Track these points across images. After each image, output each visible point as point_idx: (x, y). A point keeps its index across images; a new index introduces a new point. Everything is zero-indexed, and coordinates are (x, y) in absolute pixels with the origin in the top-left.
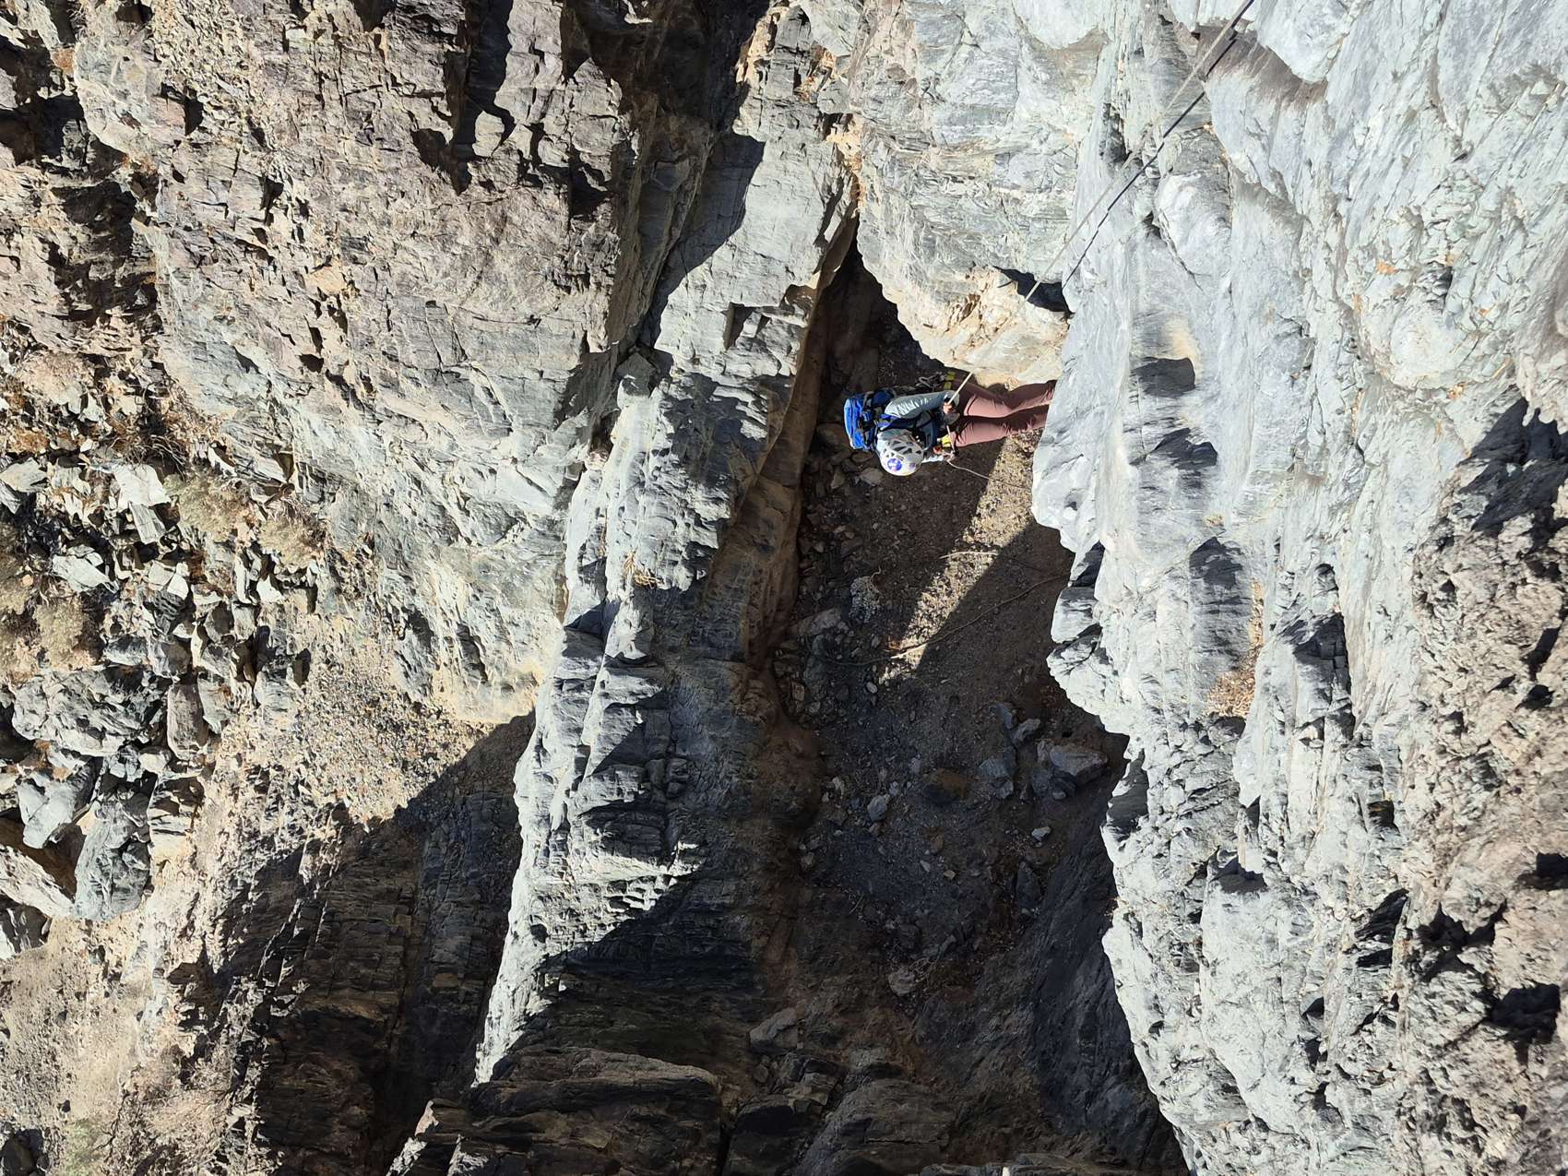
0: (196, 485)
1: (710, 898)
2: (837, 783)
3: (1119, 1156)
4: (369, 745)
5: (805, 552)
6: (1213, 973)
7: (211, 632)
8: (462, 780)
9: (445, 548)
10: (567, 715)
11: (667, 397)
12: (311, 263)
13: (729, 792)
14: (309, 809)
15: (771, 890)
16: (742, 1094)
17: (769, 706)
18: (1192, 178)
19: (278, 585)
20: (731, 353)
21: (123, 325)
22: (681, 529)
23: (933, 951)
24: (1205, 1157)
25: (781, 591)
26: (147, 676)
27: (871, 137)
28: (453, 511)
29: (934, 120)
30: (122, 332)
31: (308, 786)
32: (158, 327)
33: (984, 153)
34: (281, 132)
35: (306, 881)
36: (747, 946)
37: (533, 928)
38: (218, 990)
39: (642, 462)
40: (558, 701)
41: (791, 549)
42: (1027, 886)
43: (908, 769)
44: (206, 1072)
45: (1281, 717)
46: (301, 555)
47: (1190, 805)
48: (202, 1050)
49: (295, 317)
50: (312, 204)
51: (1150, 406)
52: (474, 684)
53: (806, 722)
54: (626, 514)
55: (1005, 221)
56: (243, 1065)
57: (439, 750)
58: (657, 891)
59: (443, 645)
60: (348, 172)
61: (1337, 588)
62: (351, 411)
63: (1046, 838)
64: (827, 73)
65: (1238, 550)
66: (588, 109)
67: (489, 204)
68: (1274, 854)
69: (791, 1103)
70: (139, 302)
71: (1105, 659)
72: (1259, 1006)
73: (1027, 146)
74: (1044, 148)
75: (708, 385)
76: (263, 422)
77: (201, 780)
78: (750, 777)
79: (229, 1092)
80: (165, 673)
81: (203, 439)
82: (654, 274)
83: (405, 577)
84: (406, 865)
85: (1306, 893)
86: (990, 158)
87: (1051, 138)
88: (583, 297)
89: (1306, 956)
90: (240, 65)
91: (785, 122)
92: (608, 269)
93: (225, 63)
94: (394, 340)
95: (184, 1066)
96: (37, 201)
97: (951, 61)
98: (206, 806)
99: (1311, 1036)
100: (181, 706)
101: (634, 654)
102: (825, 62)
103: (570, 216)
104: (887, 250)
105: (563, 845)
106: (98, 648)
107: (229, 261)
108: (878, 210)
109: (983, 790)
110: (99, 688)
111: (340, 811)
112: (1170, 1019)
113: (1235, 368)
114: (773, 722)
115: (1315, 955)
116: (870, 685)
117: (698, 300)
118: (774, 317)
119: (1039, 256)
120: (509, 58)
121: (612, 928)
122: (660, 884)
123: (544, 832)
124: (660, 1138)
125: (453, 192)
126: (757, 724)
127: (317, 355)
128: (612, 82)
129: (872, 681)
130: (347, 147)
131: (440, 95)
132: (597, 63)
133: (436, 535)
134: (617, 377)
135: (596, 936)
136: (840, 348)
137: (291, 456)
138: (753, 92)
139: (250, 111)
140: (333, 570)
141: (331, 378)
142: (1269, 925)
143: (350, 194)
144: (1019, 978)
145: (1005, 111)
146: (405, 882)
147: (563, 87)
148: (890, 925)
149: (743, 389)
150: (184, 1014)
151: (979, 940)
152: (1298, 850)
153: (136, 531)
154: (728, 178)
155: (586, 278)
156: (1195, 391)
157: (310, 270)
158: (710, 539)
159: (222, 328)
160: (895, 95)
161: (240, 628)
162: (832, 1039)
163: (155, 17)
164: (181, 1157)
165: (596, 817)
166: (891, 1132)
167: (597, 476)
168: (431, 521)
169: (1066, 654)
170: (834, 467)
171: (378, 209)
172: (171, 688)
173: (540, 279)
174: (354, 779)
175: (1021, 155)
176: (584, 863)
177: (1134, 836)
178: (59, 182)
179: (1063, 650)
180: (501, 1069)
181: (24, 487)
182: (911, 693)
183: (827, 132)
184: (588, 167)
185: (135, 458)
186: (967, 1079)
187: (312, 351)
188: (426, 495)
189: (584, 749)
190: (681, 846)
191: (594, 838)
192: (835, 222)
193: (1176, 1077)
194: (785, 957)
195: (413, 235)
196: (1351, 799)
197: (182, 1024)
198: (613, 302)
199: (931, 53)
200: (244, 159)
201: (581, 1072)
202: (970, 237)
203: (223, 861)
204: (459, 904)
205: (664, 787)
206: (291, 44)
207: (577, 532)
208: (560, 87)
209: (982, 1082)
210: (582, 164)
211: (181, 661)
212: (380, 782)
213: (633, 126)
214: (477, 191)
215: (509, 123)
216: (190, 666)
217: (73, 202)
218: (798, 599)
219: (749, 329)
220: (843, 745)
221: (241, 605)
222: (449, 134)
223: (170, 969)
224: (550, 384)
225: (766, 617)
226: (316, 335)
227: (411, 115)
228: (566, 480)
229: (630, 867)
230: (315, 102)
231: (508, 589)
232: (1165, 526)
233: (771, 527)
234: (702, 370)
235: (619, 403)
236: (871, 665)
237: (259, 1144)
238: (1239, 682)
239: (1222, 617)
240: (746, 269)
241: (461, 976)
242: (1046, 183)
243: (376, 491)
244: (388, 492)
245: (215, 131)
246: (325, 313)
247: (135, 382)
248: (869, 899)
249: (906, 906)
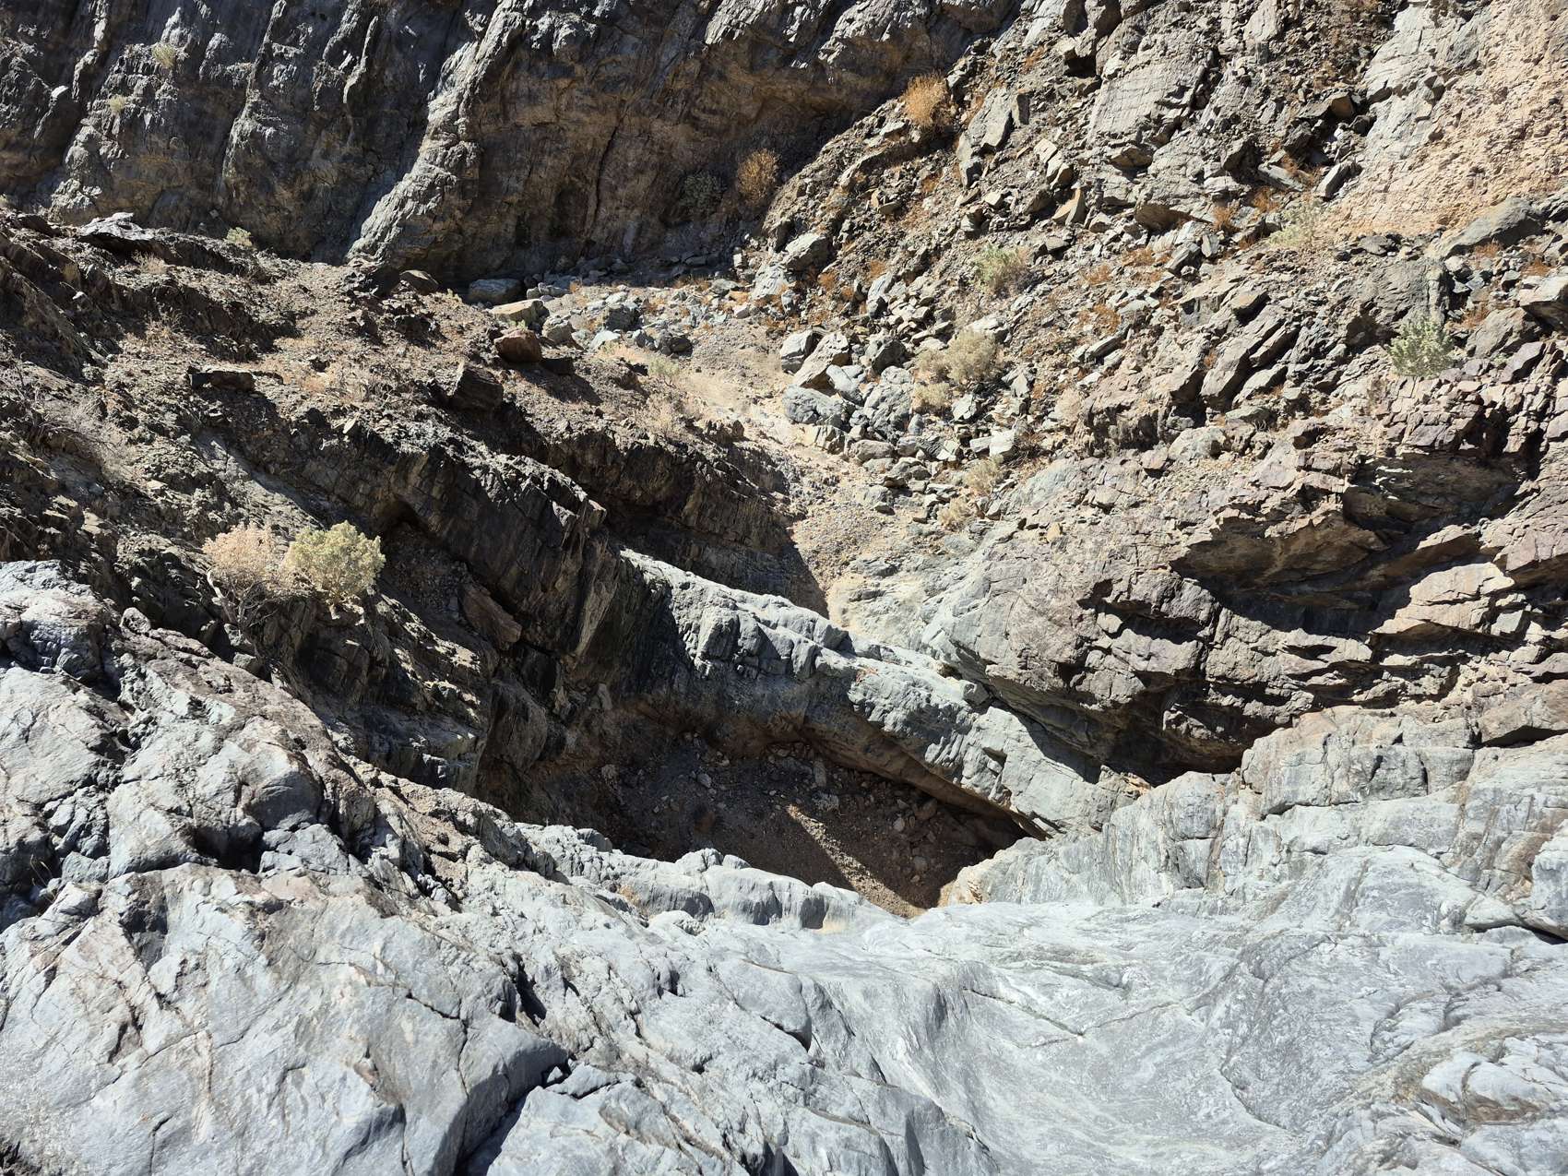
0: (995, 470)
1: (679, 676)
2: (726, 762)
4: (832, 536)
5: (862, 774)
7: (916, 468)
8: (800, 580)
9: (925, 589)
10: (796, 622)
11: (960, 709)
12: (1066, 526)
13: (732, 698)
14: (808, 502)
15: (676, 712)
17: (776, 732)
19: (932, 504)
20: (979, 751)
21: (1086, 441)
22: (883, 701)
23: (620, 792)
25: (841, 755)
26: (901, 434)
30: (1082, 441)
31: (821, 504)
32: (1080, 458)
35: (769, 494)
36: (650, 692)
37: (689, 584)
38: (723, 443)
39: (926, 688)
40: (805, 618)
41: (864, 766)
43: (721, 802)
46: (945, 518)
49: (1045, 517)
50: (1094, 527)
52: (851, 594)
53: (764, 753)
54: (901, 675)
56: (677, 444)
57: (820, 570)
58: (689, 649)
59: (876, 582)
60: (1099, 545)
62: (993, 542)
66: (1116, 681)
67: (1070, 618)
70: (1096, 449)
75: (963, 734)
76: (1018, 506)
78: (738, 712)
80: (900, 443)
81: (1020, 477)
82: (1028, 710)
88: (1016, 665)
92: (1029, 682)
94: (1011, 559)
96: (1152, 402)
98: (826, 454)
100: (881, 449)
101: (818, 661)
103: (1058, 663)
104: (1019, 851)
105: (726, 606)
106: (921, 412)
110: (900, 410)
111: (802, 517)
114: (767, 733)
116: (775, 792)
117: (1012, 736)
118: (997, 780)
120: (1148, 638)
122: (692, 651)
123: (737, 599)
125: (1078, 599)
126: (767, 723)
128: (1129, 699)
129: (776, 794)
130: (1111, 545)
131: (1128, 597)
132: (1141, 692)
134: (975, 681)
135: (675, 614)
136: (980, 823)
138: (1122, 787)
140: (934, 533)
141: (1012, 533)
143: (1089, 545)
148: (640, 772)
149: (958, 754)
153: (978, 437)
155: (1024, 667)
157: (1062, 525)
158: (874, 717)
161: (914, 483)
162: (587, 724)
163: (1212, 461)
165: (735, 624)
167: (931, 666)
168: (940, 583)
170: (910, 804)
171: (1077, 559)
172: (892, 445)
173: (1028, 641)
174: (817, 526)
176: (713, 614)
178: (1161, 414)
181: (1013, 386)
184: (1084, 677)
185: (1017, 441)
187: (1027, 525)
188: (953, 582)
189: (775, 626)
190: (710, 666)
191: (725, 620)
192: (1044, 826)
194: (640, 713)
195: (1060, 575)
198: (1013, 683)
200: (1126, 496)
205: (742, 663)
206: (1168, 521)
208: (1130, 668)
210: (1086, 675)
211: (904, 451)
213: (1105, 708)
214: (1078, 612)
215: (1114, 635)
216: (901, 456)
217: (1149, 421)
218: (836, 764)
219: (993, 764)
220: (746, 771)
221: (926, 485)
222: (1109, 600)
224: (974, 641)
225: (828, 742)
226: (1035, 527)
227: (1121, 580)
229: (704, 638)
231: (897, 620)
233: (879, 757)
234: (973, 732)
235: (962, 681)
236: (786, 795)
240: (1026, 766)
241: (694, 559)
247: (1060, 446)
248: (658, 765)
249: (648, 784)
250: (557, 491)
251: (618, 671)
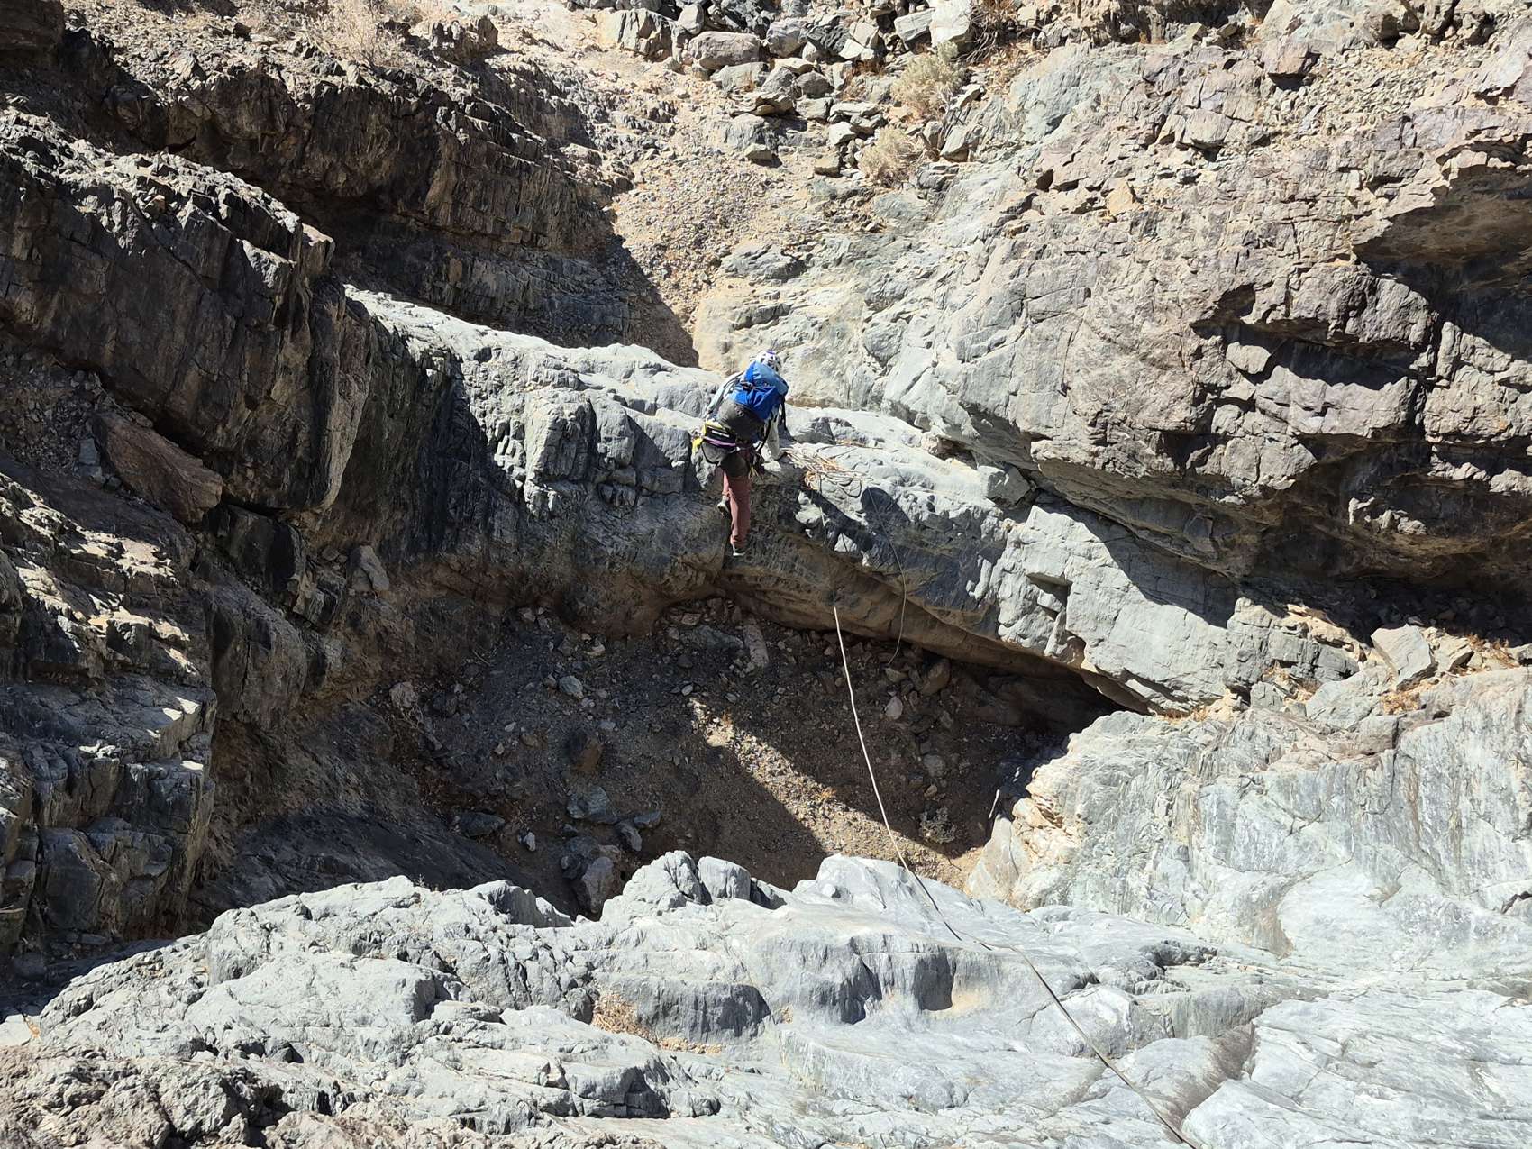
0: (945, 70)
1: (500, 518)
2: (599, 649)
3: (207, 882)
4: (685, 216)
5: (826, 637)
6: (343, 965)
7: (806, 77)
8: (643, 300)
9: (864, 297)
10: (686, 396)
11: (985, 514)
12: (1138, 184)
13: (599, 544)
14: (630, 157)
15: (503, 577)
16: (311, 532)
17: (678, 589)
18: (1125, 1022)
19: (845, 141)
20: (1023, 579)
21: (1102, 11)
23: (429, 727)
24: (183, 952)
25: (790, 611)
26: (770, 16)
27: (1220, 729)
28: (898, 307)
29: (1224, 787)
30: (1095, 10)
31: (652, 158)
32: (1098, 43)
33: (1190, 836)
34: (1263, 161)
35: (563, 149)
36: (452, 549)
37: (490, 349)
38: (468, 62)
39: (924, 486)
40: (701, 389)
41: (828, 623)
42: (480, 823)
43: (605, 718)
44: (394, 43)
45: (577, 1050)
46: (871, 165)
47: (512, 963)
48: (412, 43)
49: (1089, 168)
50: (1194, 187)
51: (907, 963)
52: (733, 317)
53: (660, 625)
54: (875, 466)
55: (1126, 854)
56: (395, 78)
57: (673, 280)
58: (511, 469)
59: (773, 290)
60: (1219, 222)
61: (695, 1116)
62: (995, 216)
63: (525, 846)
64: (1291, 694)
65: (755, 1035)
66: (1266, 455)
67: (1180, 354)
68: (447, 1032)
69: (296, 576)
70: (1123, 27)
71: (675, 904)
72: (305, 1004)
73: (1193, 878)
74: (1189, 895)
75: (994, 555)
76: (999, 136)
77: (669, 60)
78: (612, 565)
79: (372, 64)
80: (771, 32)
81: (989, 80)
82: (1105, 510)
83: (840, 259)
84: (568, 242)
85: (404, 1057)
86: (1185, 842)
87: (1198, 901)
88: (1085, 438)
89: (346, 1053)
90: (1332, 127)
91: (1244, 648)
92: (1111, 465)
93: (1335, 113)
94: (1056, 256)
95: (401, 26)
97: (1278, 807)
98: (643, 63)
99: (268, 1049)
100: (739, 45)
102: (1302, 693)
103: (1163, 431)
104: (1113, 740)
105: (563, 383)
107: (1147, 108)
108: (1153, 733)
109: (578, 789)
111: (625, 185)
112: (312, 926)
113: (932, 1046)
114: (663, 592)
115: (345, 1061)
116: (690, 688)
117: (1077, 551)
118: (1056, 624)
119: (1091, 886)
120: (1320, 382)
121: (481, 424)
122: (517, 471)
123: (578, 367)
124: (276, 451)
125: (1193, 320)
126: (662, 576)
127: (1052, 186)
128: (1292, 481)
129: (694, 691)
130: (1243, 222)
131: (1287, 314)
132: (1311, 468)
133: (876, 289)
134: (1007, 467)
135: (475, 408)
136: (1022, 687)
137: (965, 160)
138: (1276, 620)
139: (1287, 134)
140: (855, 193)
141: (1029, 199)
142: (380, 1021)
143: (1198, 223)
144: (393, 807)
145: (1227, 857)
146: (553, 239)
147: (1289, 432)
148: (458, 688)
149: (988, 588)
150: (450, 30)
151: (434, 772)
152: (446, 1053)
153: (907, 12)
154: (1195, 589)
155: (1102, 442)
156: (917, 1008)
157: (1131, 183)
159: (1090, 102)
160: (1254, 752)
161: (807, 105)
162: (354, 622)
163: (1385, 51)
164: (315, 16)
165: (587, 416)
166: (256, 667)
167: (915, 442)
168: (890, 286)
169: (685, 869)
170: (907, 672)
171: (1183, 248)
172: (757, 38)
173: (1105, 398)
174: (654, 200)
175: (1185, 871)
176: (544, 401)
177: (490, 908)
179: (690, 866)
180: (358, 309)
182: (678, 727)
183: (1234, 690)
184: (1210, 452)
185: (976, 16)
186: (302, 748)
187: (1057, 182)
188: (915, 283)
189: (653, 410)
190: (551, 494)
191: (567, 412)
192: (1145, 691)
193: (256, 926)
194: (438, 586)
195: (1154, 279)
196: (482, 1103)
197: (441, 26)
198: (1079, 467)
199: (1286, 787)
200: (1242, 126)
201: (345, 382)
202: (1115, 820)
203: (590, 76)
204: (526, 288)
205: (609, 482)
206: (1345, 175)
207: (862, 421)
208: (1290, 430)
209: (296, 760)
210: (1214, 446)
211: (781, 48)
212: (649, 223)
213: (1248, 498)
214: (1193, 343)
215: (1257, 378)
216: (776, 56)
218: (780, 625)
219: (1046, 599)
220: (635, 658)
221: (829, 106)
222: (1249, 319)
223: (494, 21)
224: (1003, 401)
225: (765, 593)
226: (1072, 185)
227: (1270, 284)
228: (915, 413)
229: (535, 446)
230: (1288, 194)
231: (820, 354)
232: (787, 966)
233: (852, 606)
234: (1009, 549)
235: (982, 468)
236: (709, 691)
237: (319, 88)
238: (626, 1022)
239: (691, 1012)
240: (1104, 600)
241: (459, 285)
242: (1156, 894)
243: (924, 237)
244: (922, 248)
245: (1271, 101)
246: (1090, 195)
247: (1049, 20)
248: (485, 670)
249: (475, 705)
250: (247, 219)
251: (389, 521)
